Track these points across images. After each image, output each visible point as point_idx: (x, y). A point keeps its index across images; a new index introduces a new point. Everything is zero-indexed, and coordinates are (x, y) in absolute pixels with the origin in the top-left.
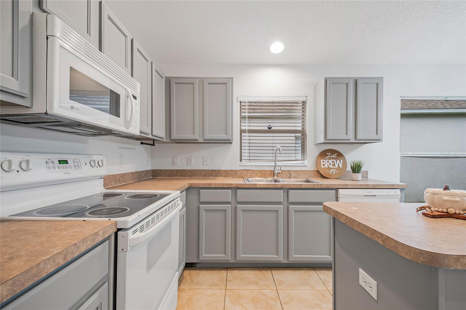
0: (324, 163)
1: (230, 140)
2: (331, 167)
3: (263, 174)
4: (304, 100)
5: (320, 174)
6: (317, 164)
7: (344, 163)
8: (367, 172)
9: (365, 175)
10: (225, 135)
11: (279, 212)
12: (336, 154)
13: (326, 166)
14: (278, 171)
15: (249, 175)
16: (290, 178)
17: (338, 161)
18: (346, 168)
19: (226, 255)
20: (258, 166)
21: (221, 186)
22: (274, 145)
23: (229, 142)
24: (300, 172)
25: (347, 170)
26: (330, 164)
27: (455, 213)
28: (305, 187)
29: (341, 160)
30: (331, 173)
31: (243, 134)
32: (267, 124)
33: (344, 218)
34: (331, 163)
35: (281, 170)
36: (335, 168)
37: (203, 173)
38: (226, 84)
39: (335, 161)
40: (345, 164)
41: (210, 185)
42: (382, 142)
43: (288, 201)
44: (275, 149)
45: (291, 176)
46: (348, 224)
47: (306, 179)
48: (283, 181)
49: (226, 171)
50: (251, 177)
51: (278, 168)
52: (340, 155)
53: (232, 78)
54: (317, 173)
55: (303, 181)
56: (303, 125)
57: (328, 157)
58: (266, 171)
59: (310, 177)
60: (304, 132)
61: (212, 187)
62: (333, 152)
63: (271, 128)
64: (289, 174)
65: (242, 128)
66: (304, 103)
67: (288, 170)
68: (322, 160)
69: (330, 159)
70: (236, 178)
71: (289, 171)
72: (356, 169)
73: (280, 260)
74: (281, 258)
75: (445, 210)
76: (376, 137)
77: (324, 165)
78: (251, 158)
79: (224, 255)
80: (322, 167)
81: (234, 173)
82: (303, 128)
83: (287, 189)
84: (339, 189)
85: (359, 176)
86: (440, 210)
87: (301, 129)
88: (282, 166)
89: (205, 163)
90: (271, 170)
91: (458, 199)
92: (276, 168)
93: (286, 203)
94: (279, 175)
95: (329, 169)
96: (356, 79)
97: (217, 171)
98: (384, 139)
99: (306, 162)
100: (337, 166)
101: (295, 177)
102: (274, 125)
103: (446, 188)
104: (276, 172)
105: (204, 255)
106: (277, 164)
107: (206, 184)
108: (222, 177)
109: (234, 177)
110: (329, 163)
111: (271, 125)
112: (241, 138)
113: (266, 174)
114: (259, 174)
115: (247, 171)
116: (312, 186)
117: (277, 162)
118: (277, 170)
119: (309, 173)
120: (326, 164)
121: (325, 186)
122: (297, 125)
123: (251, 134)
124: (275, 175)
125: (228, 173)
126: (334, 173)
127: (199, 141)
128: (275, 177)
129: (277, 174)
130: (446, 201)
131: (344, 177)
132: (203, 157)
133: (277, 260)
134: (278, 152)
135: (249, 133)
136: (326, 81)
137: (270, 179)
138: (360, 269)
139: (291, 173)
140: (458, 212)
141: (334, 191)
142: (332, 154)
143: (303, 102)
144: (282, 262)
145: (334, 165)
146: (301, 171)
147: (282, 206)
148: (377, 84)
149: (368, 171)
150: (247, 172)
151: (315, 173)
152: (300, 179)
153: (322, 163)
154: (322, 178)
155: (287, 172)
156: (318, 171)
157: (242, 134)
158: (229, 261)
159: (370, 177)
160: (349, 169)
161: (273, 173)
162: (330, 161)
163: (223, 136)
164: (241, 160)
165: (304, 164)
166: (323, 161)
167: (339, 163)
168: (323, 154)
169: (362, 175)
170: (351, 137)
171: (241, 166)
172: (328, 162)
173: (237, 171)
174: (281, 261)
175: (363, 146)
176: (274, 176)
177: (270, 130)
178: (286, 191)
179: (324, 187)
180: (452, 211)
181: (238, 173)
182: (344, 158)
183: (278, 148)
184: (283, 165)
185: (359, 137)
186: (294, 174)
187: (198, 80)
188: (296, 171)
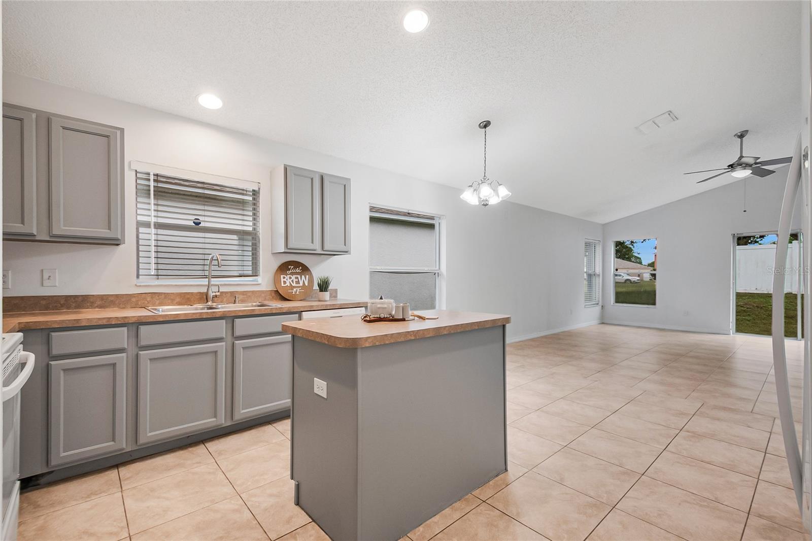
0: (285, 280)
1: (118, 240)
2: (294, 285)
3: (186, 299)
4: (256, 189)
5: (280, 294)
6: (276, 281)
7: (310, 279)
8: (336, 291)
9: (334, 294)
10: (106, 229)
11: (219, 353)
12: (300, 268)
13: (288, 284)
14: (214, 294)
15: (158, 302)
16: (235, 302)
17: (303, 276)
18: (313, 286)
19: (115, 442)
20: (176, 285)
21: (104, 322)
22: (207, 251)
23: (115, 242)
24: (249, 294)
25: (314, 289)
26: (293, 281)
27: (384, 318)
28: (259, 313)
29: (307, 276)
30: (294, 293)
31: (141, 230)
32: (194, 216)
33: (301, 331)
34: (295, 280)
35: (220, 291)
36: (299, 287)
37: (44, 302)
38: (107, 137)
39: (299, 276)
40: (311, 281)
41: (78, 322)
42: (350, 254)
43: (233, 335)
44: (210, 259)
45: (237, 300)
46: (304, 336)
47: (259, 303)
48: (222, 308)
49: (102, 298)
50: (161, 304)
51: (216, 289)
52: (305, 269)
53: (122, 130)
54: (275, 294)
55: (255, 306)
56: (254, 224)
57: (291, 271)
58: (192, 293)
59: (265, 300)
60: (256, 234)
61: (82, 325)
62: (297, 264)
63: (200, 223)
64: (233, 297)
65: (140, 218)
66: (255, 193)
67: (230, 292)
68: (282, 276)
69: (292, 274)
70: (127, 308)
71: (232, 293)
72: (324, 286)
73: (218, 423)
74: (222, 420)
75: (378, 316)
76: (344, 249)
77: (285, 282)
78: (160, 272)
79: (112, 443)
80: (283, 285)
81: (123, 300)
82: (254, 229)
83: (231, 318)
84: (303, 313)
85: (326, 295)
86: (376, 316)
87: (251, 230)
88: (221, 285)
89: (46, 283)
90: (200, 293)
91: (386, 306)
92: (210, 289)
93: (229, 338)
94: (216, 299)
95: (292, 287)
96: (322, 174)
97: (80, 298)
98: (352, 250)
99: (259, 279)
100: (301, 284)
101: (243, 301)
102: (207, 219)
103: (381, 298)
104: (211, 294)
105: (63, 454)
106: (212, 283)
107: (67, 322)
108: (95, 308)
109: (124, 306)
110: (292, 279)
111: (201, 218)
112: (138, 237)
113: (192, 299)
114: (178, 300)
115: (154, 296)
116: (269, 310)
117: (212, 279)
118: (212, 292)
119: (263, 295)
120: (287, 280)
121: (286, 309)
122: (246, 223)
123: (160, 231)
124: (209, 300)
125: (106, 301)
126: (298, 293)
127: (38, 238)
128: (210, 303)
129: (213, 297)
130: (379, 308)
131: (310, 297)
132: (42, 270)
133: (214, 424)
134: (215, 263)
135: (157, 229)
136: (286, 169)
137: (200, 306)
138: (315, 379)
139: (237, 297)
140: (386, 316)
141: (297, 315)
142: (295, 268)
143: (254, 191)
144: (223, 426)
145: (298, 282)
146: (253, 292)
147: (224, 343)
148: (345, 186)
149: (337, 289)
150: (152, 298)
151: (273, 295)
152: (250, 304)
153: (282, 280)
154: (282, 301)
155: (229, 293)
156: (277, 291)
157: (140, 228)
158: (123, 449)
159: (339, 296)
160: (316, 287)
161: (205, 297)
162: (293, 277)
163: (103, 232)
164: (138, 276)
165: (257, 282)
166: (284, 278)
167: (304, 280)
168: (284, 268)
169: (330, 293)
170: (317, 246)
171: (140, 286)
172: (290, 278)
173: (129, 296)
174: (222, 424)
175: (331, 259)
176: (207, 301)
177: (197, 226)
178: (230, 321)
179: (284, 311)
180: (382, 316)
181: (134, 300)
182: (311, 274)
183: (215, 256)
184: (223, 283)
185: (326, 248)
186: (241, 297)
187: (34, 116)
188: (244, 293)
